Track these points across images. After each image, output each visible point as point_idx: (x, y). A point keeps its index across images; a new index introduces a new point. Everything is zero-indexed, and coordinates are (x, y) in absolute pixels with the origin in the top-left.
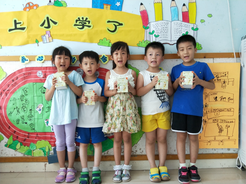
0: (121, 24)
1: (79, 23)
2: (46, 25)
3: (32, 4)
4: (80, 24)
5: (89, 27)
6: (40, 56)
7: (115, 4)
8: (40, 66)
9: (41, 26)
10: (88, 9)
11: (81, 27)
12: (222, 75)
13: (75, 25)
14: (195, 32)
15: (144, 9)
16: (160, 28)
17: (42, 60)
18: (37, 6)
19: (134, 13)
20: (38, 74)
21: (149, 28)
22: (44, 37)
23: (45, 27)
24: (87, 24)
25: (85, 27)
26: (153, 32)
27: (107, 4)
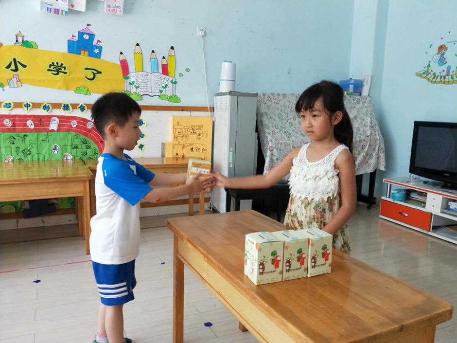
0: (100, 73)
1: (54, 68)
2: (13, 67)
5: (65, 73)
6: (8, 102)
7: (93, 51)
8: (8, 114)
9: (6, 68)
10: (64, 53)
11: (56, 73)
12: (197, 128)
13: (49, 70)
14: (174, 85)
15: (124, 58)
16: (140, 79)
17: (10, 107)
19: (113, 62)
20: (5, 123)
21: (128, 78)
22: (11, 81)
23: (11, 70)
24: (63, 70)
25: (60, 73)
26: (134, 82)
27: (85, 50)
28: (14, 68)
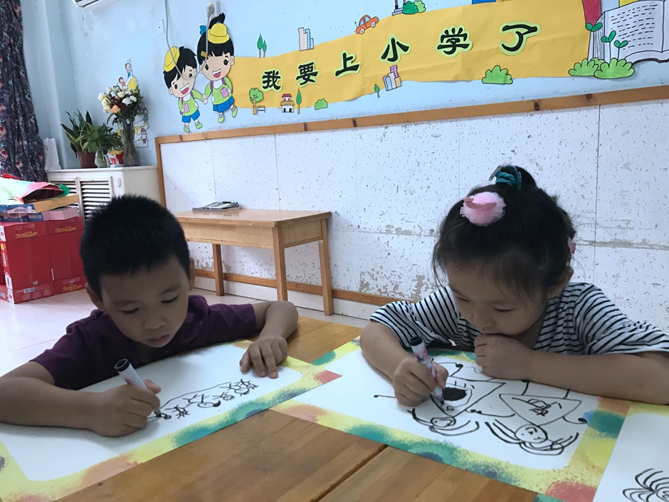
0: (535, 29)
1: (448, 41)
2: (391, 55)
3: (369, 17)
4: (449, 43)
5: (465, 46)
9: (382, 58)
10: (464, 7)
11: (450, 49)
13: (440, 47)
16: (631, 22)
18: (376, 20)
21: (601, 26)
22: (388, 79)
23: (389, 60)
24: (462, 41)
25: (458, 49)
26: (613, 34)
28: (392, 57)
